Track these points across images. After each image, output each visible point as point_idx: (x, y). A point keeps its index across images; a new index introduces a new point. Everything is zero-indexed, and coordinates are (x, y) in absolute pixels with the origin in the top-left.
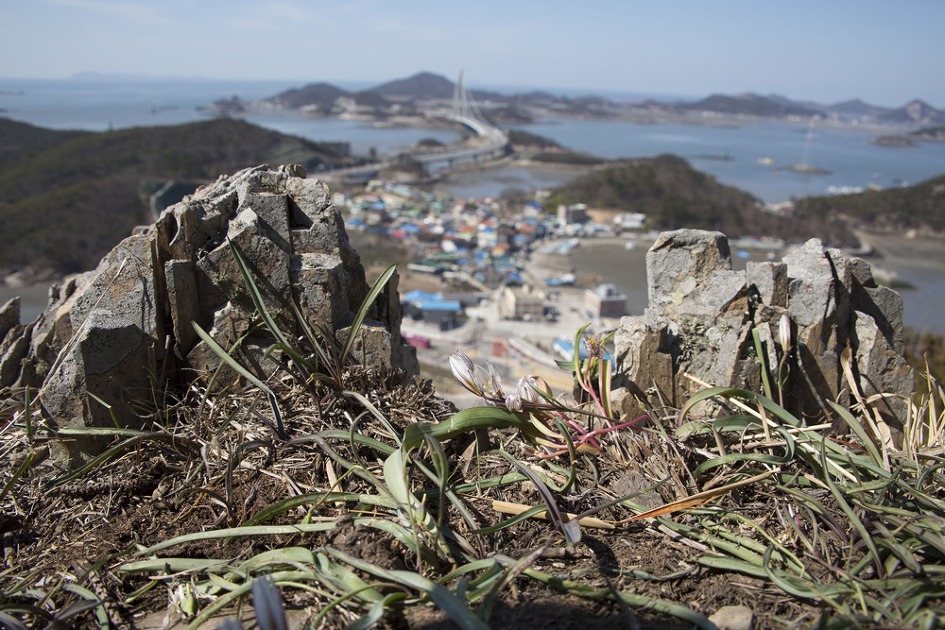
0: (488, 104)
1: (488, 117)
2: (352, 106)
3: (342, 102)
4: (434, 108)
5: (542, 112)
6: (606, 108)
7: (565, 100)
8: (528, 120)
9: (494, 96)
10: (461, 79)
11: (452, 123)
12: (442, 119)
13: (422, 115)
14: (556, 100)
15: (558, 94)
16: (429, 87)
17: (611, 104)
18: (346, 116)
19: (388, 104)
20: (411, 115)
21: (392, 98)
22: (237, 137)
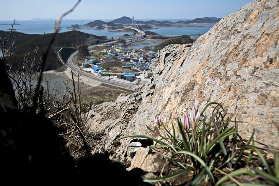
0: (140, 25)
1: (140, 28)
2: (107, 26)
3: (104, 25)
4: (127, 26)
5: (154, 26)
6: (169, 24)
7: (159, 22)
8: (150, 28)
9: (142, 22)
10: (133, 18)
11: (132, 30)
12: (129, 29)
13: (124, 28)
14: (157, 22)
15: (158, 21)
16: (125, 20)
17: (171, 23)
18: (105, 29)
19: (116, 25)
20: (121, 28)
21: (116, 24)
22: (78, 36)
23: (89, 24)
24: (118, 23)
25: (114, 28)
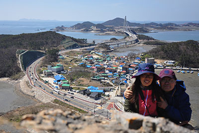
0: (136, 27)
1: (134, 32)
4: (118, 29)
5: (152, 29)
6: (174, 27)
7: (161, 25)
8: (146, 32)
9: (139, 24)
11: (123, 33)
12: (120, 32)
14: (157, 25)
15: (159, 23)
16: (119, 22)
17: (176, 25)
18: (93, 32)
19: (106, 28)
20: (111, 31)
21: (106, 26)
23: (75, 26)
24: (109, 25)
25: (102, 31)
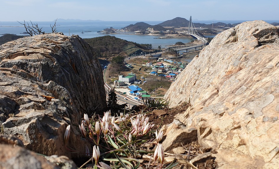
0: (201, 28)
1: (200, 34)
2: (152, 31)
3: (149, 29)
4: (181, 30)
8: (215, 34)
9: (203, 25)
10: (191, 19)
11: (188, 36)
12: (184, 35)
13: (177, 33)
14: (226, 26)
16: (179, 22)
18: (150, 34)
19: (166, 30)
20: (173, 33)
21: (166, 27)
22: (112, 43)
23: (128, 27)
24: (168, 26)
25: (163, 34)
